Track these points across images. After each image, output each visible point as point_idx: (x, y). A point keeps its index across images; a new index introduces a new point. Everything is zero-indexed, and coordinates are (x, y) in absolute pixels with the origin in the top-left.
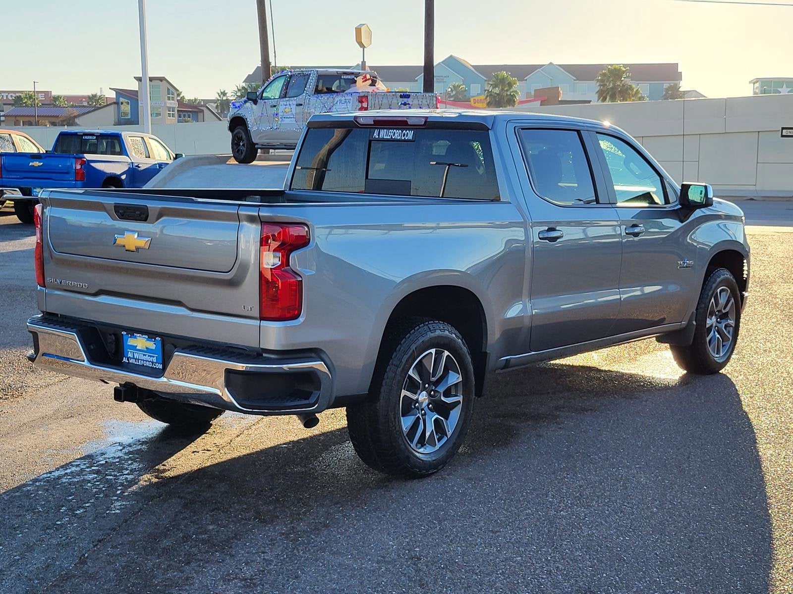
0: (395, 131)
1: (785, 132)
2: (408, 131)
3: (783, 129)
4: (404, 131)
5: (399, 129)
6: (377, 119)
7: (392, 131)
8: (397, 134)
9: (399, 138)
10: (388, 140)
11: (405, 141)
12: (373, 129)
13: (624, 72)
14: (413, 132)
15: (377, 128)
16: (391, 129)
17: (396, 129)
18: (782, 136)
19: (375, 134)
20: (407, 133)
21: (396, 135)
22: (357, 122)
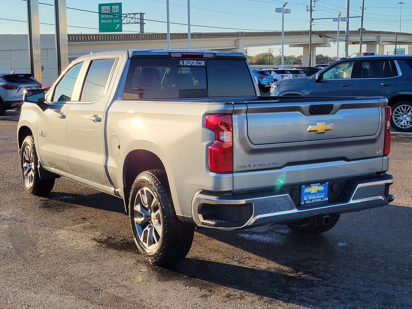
2: (201, 61)
4: (199, 61)
6: (184, 54)
7: (191, 61)
8: (195, 63)
10: (190, 67)
11: (200, 66)
12: (180, 60)
14: (204, 61)
17: (194, 60)
22: (170, 55)
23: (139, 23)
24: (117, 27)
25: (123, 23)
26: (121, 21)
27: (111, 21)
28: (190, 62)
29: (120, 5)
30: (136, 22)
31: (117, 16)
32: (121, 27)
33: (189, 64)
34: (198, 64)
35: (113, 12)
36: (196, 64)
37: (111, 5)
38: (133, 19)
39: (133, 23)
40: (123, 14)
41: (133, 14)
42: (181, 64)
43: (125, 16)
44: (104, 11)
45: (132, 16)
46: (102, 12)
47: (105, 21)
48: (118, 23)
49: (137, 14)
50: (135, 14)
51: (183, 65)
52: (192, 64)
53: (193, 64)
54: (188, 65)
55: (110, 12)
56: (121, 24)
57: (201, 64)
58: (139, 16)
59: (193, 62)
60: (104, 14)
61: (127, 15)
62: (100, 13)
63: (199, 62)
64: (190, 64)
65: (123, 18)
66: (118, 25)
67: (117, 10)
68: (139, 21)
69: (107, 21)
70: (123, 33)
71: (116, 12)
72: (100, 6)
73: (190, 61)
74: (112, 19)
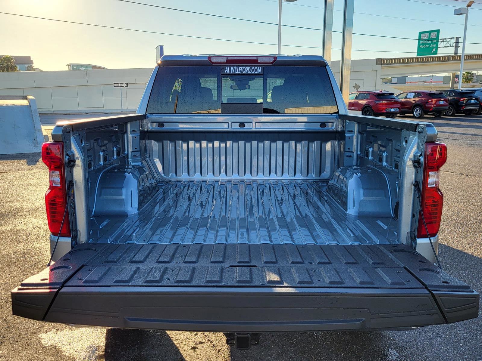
0: (244, 67)
1: (115, 85)
2: (256, 68)
3: (114, 83)
5: (248, 66)
6: (229, 58)
7: (242, 67)
9: (249, 73)
10: (239, 75)
11: (254, 74)
12: (225, 67)
13: (11, 59)
14: (260, 68)
15: (228, 66)
16: (241, 66)
17: (246, 66)
18: (114, 87)
19: (226, 70)
20: (256, 69)
21: (246, 71)
22: (210, 61)
23: (454, 46)
24: (433, 51)
25: (438, 47)
26: (437, 45)
27: (428, 46)
28: (240, 69)
29: (438, 31)
30: (451, 45)
31: (434, 41)
32: (437, 50)
33: (238, 71)
34: (251, 71)
35: (431, 38)
36: (249, 72)
37: (430, 32)
38: (449, 43)
39: (448, 47)
40: (440, 39)
41: (449, 38)
42: (226, 71)
43: (442, 41)
44: (423, 38)
45: (448, 40)
46: (421, 39)
47: (423, 47)
48: (434, 47)
49: (453, 38)
50: (451, 38)
51: (229, 72)
52: (242, 71)
53: (244, 71)
54: (236, 72)
55: (428, 38)
56: (437, 48)
57: (256, 72)
58: (454, 40)
59: (244, 68)
60: (423, 40)
61: (443, 40)
62: (420, 40)
63: (253, 69)
64: (240, 71)
65: (439, 43)
66: (434, 50)
67: (435, 36)
68: (454, 45)
69: (425, 46)
70: (438, 55)
71: (434, 37)
72: (420, 33)
73: (240, 67)
74: (430, 44)
